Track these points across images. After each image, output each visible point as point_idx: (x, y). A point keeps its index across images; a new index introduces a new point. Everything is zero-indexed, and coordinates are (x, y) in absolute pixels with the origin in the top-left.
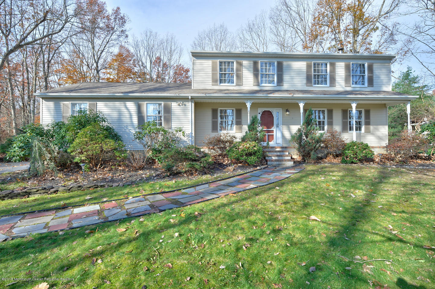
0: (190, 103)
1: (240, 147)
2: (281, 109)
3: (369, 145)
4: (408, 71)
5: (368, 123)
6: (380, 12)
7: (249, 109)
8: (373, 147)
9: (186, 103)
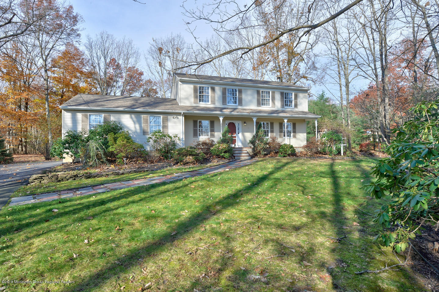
0: (181, 117)
1: (220, 147)
2: (241, 121)
3: (294, 146)
4: (322, 94)
5: (294, 132)
6: (306, 48)
7: (221, 122)
8: (296, 147)
9: (179, 117)
